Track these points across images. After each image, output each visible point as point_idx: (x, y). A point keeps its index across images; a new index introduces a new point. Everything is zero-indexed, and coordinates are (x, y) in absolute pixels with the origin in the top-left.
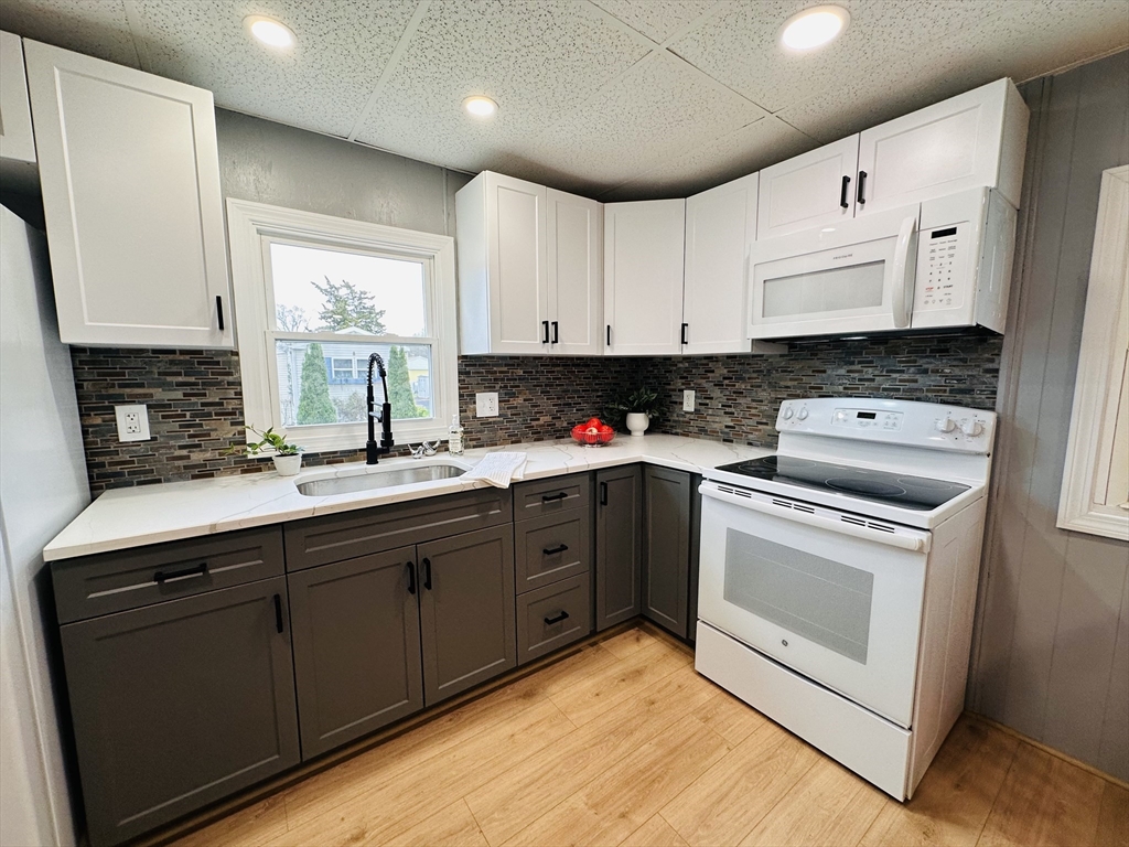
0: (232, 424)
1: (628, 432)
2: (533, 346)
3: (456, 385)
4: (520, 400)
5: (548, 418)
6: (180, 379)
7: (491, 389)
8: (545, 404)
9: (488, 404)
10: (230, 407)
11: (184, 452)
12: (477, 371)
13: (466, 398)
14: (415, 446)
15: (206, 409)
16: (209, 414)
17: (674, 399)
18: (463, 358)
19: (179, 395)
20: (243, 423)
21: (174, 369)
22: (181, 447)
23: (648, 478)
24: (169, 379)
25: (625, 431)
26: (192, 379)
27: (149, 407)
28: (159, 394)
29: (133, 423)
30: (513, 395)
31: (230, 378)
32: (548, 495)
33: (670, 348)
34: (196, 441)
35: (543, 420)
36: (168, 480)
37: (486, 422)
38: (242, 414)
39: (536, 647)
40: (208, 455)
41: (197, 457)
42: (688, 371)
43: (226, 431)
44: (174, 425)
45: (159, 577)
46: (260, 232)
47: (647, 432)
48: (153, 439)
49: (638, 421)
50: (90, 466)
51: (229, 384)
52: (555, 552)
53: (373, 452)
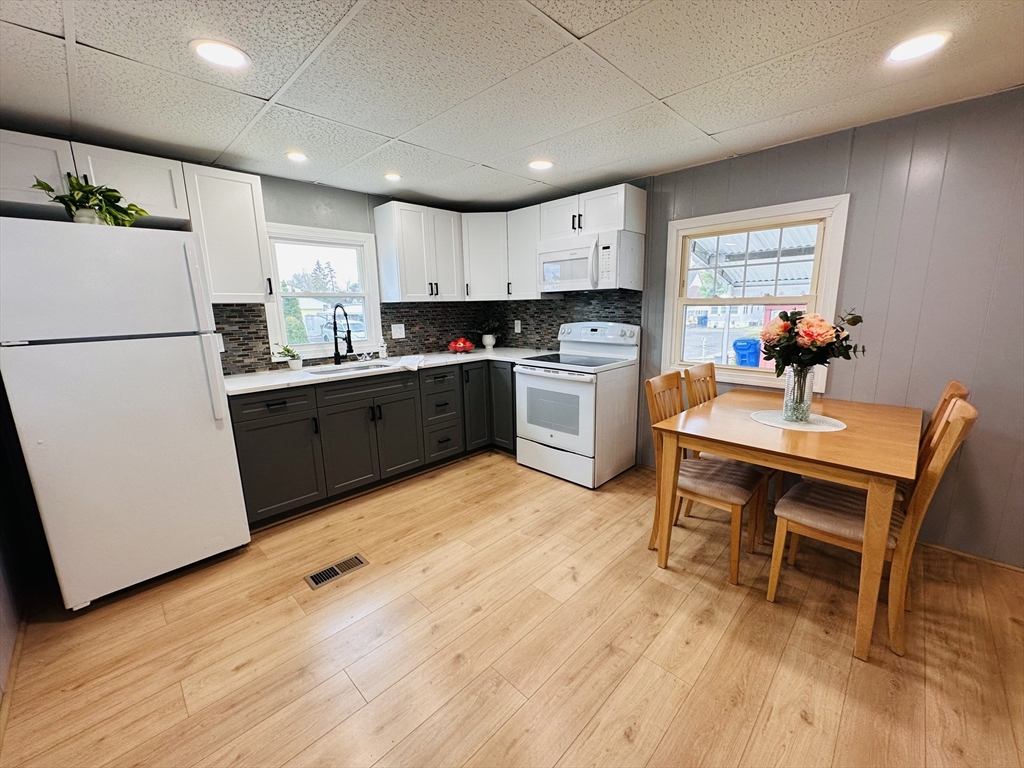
0: (264, 343)
1: (484, 347)
2: (424, 296)
3: (380, 320)
4: (417, 328)
5: (435, 339)
6: (237, 320)
7: (400, 322)
8: (432, 330)
9: (398, 331)
10: (262, 334)
11: (241, 359)
12: (392, 312)
13: (386, 328)
14: (360, 355)
15: (250, 336)
16: (251, 338)
17: (510, 326)
18: (382, 304)
19: (236, 328)
20: (268, 343)
21: (234, 314)
22: (239, 356)
23: (491, 369)
24: (232, 319)
25: (481, 346)
26: (242, 320)
27: (223, 335)
30: (413, 325)
31: (261, 319)
32: (437, 376)
33: (502, 296)
34: (246, 353)
35: (431, 340)
36: (234, 373)
37: (398, 341)
38: (268, 338)
39: (434, 456)
40: (252, 360)
41: (247, 361)
42: (516, 309)
43: (261, 347)
44: (235, 344)
45: (268, 406)
46: (270, 238)
47: (494, 346)
48: (226, 351)
49: (489, 340)
51: (261, 322)
52: (442, 406)
53: (338, 359)
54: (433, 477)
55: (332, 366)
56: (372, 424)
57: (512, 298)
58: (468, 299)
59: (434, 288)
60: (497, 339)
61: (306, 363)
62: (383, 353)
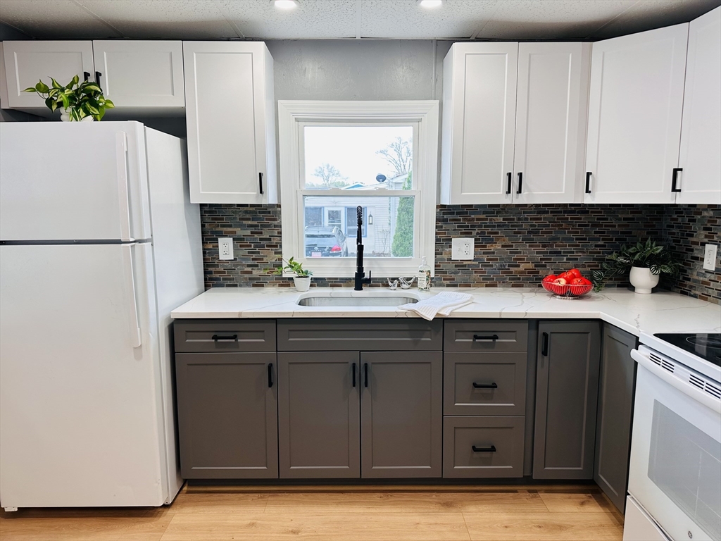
0: (276, 253)
3: (433, 230)
4: (498, 246)
5: (531, 266)
6: (250, 222)
7: (467, 234)
8: (527, 250)
9: (463, 249)
10: (274, 241)
11: (249, 269)
12: (455, 219)
13: (443, 242)
14: (393, 279)
15: (262, 242)
16: (263, 246)
17: (696, 254)
18: (441, 207)
19: (248, 232)
20: (281, 253)
21: (248, 216)
22: (249, 266)
23: (606, 338)
24: (244, 222)
26: (255, 223)
27: (234, 239)
28: (240, 232)
29: (226, 249)
30: (491, 241)
31: (276, 223)
32: (479, 335)
34: (256, 262)
35: (523, 267)
36: (241, 286)
37: (460, 265)
38: (281, 246)
39: (463, 468)
40: (262, 272)
41: (256, 273)
42: (712, 221)
43: (271, 257)
44: (245, 252)
45: (215, 338)
46: (297, 120)
47: (654, 290)
48: (235, 259)
49: (642, 277)
50: (205, 273)
51: (275, 226)
52: (484, 388)
53: (361, 281)
54: (448, 505)
55: (351, 291)
56: (355, 391)
57: (682, 199)
58: (588, 200)
59: (515, 182)
60: (663, 277)
62: (423, 283)
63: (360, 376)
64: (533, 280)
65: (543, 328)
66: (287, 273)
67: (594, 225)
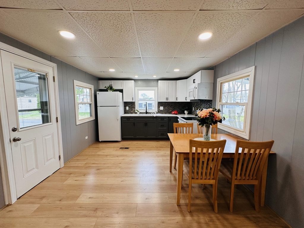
1: (185, 114)
2: (165, 100)
3: (157, 105)
5: (171, 111)
7: (162, 106)
8: (170, 108)
9: (162, 108)
12: (160, 104)
13: (159, 107)
14: (151, 113)
15: (133, 107)
17: (191, 108)
18: (158, 102)
19: (131, 106)
24: (130, 104)
26: (132, 104)
28: (129, 106)
29: (127, 108)
30: (165, 107)
31: (134, 104)
32: (162, 119)
33: (185, 101)
34: (132, 110)
35: (170, 111)
36: (129, 114)
37: (161, 110)
39: (159, 137)
41: (132, 112)
42: (193, 104)
43: (134, 109)
44: (130, 108)
45: (127, 119)
46: (138, 90)
47: (188, 114)
48: (129, 110)
49: (186, 112)
50: (125, 112)
52: (162, 126)
53: (147, 113)
55: (145, 114)
56: (145, 126)
58: (177, 101)
59: (167, 99)
60: (189, 112)
61: (140, 113)
62: (155, 113)
63: (146, 124)
64: (170, 113)
65: (170, 118)
66: (136, 112)
67: (180, 105)
